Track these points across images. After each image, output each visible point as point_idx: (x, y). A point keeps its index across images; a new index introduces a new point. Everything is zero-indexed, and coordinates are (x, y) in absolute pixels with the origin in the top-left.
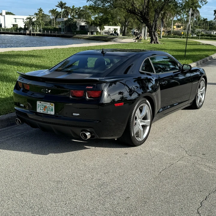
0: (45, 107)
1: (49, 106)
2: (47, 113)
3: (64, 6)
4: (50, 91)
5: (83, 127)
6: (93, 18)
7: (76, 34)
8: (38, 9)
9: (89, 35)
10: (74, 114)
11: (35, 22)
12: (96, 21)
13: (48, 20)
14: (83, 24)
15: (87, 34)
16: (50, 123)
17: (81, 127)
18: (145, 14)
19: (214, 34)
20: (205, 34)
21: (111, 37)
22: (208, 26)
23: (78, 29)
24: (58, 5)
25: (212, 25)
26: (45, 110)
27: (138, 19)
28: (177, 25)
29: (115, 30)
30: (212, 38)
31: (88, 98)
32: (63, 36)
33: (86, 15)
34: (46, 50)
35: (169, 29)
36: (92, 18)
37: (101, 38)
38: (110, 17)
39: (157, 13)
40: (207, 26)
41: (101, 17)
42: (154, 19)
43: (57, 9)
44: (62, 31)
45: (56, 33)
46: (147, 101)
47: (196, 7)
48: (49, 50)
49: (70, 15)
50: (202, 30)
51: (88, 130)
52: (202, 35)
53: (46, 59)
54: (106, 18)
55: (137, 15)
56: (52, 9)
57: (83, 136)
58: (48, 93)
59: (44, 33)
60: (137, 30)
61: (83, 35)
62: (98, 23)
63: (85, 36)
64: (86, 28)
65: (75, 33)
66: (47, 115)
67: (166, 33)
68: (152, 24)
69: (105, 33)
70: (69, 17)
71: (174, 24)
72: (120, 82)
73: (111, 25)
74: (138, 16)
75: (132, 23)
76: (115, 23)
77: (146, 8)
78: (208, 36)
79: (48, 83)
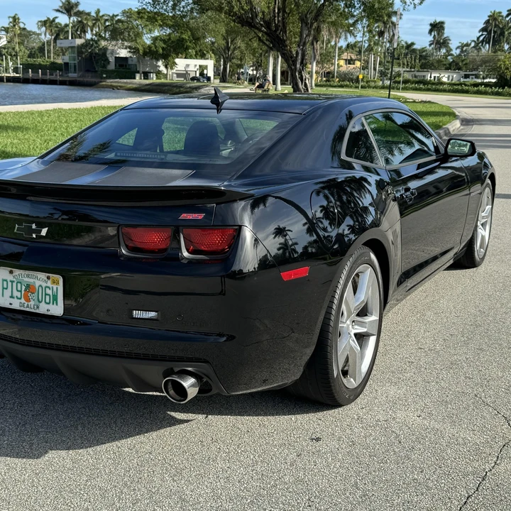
0: (29, 288)
1: (44, 285)
2: (37, 311)
3: (75, 11)
4: (44, 232)
5: (172, 359)
6: (147, 39)
7: (107, 78)
8: (9, 17)
9: (138, 80)
10: (136, 314)
11: (5, 48)
12: (156, 47)
13: (36, 45)
14: (123, 53)
15: (135, 78)
16: (50, 347)
17: (163, 359)
18: (277, 26)
19: (432, 78)
20: (411, 78)
21: (193, 85)
22: (417, 61)
23: (112, 66)
24: (61, 7)
25: (426, 59)
26: (28, 300)
27: (260, 39)
28: (346, 58)
29: (202, 68)
30: (429, 86)
31: (186, 254)
32: (73, 83)
33: (129, 32)
34: (32, 113)
35: (328, 67)
36: (146, 41)
37: (169, 87)
38: (189, 37)
39: (307, 24)
40: (415, 61)
41: (168, 37)
42: (301, 39)
43: (56, 17)
44: (73, 70)
45: (57, 76)
46: (373, 256)
47: (389, 16)
48: (41, 114)
49: (89, 31)
50: (404, 69)
51: (190, 369)
52: (406, 82)
53: (31, 136)
54: (178, 40)
55: (257, 29)
56: (46, 19)
57: (172, 392)
58: (40, 237)
59: (26, 77)
60: (253, 70)
61: (125, 81)
62: (161, 51)
63: (130, 83)
64: (130, 62)
65: (105, 76)
66: (35, 318)
67: (321, 77)
68: (294, 53)
69: (179, 75)
70: (89, 36)
71: (339, 55)
72: (276, 197)
73: (191, 57)
74: (260, 31)
75: (242, 52)
76: (200, 51)
77: (278, 13)
78: (419, 82)
79: (37, 202)
